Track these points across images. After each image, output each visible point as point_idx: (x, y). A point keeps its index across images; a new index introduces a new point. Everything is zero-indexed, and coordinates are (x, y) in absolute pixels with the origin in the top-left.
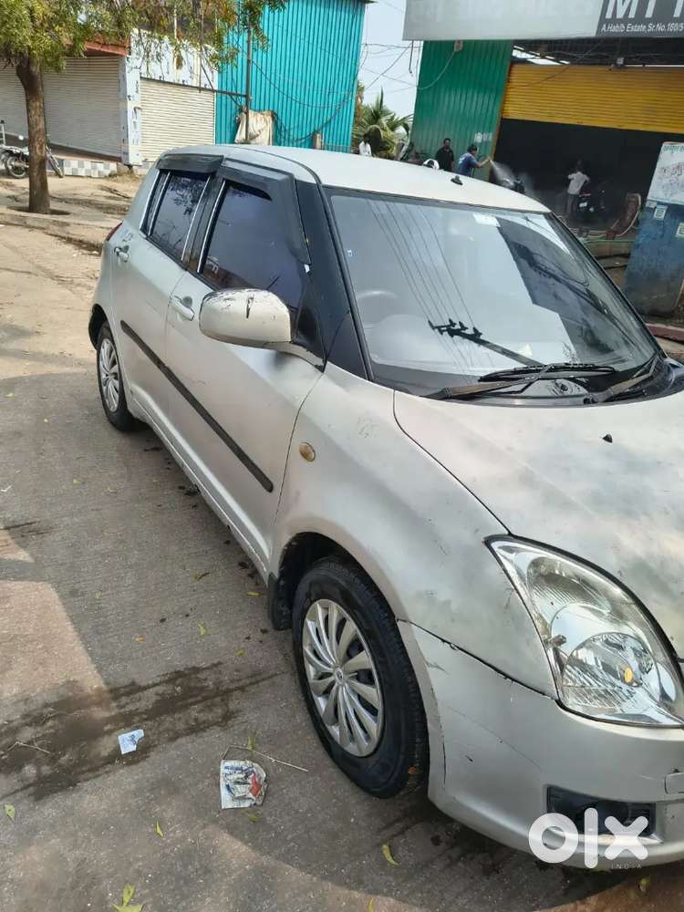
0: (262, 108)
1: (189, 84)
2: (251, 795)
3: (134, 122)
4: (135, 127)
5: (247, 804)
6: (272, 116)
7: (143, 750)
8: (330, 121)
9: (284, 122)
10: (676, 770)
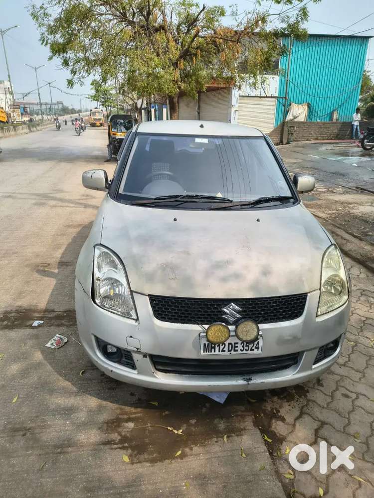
0: (302, 102)
1: (252, 95)
2: (55, 344)
3: (234, 118)
4: (234, 120)
5: (53, 347)
6: (308, 106)
7: (40, 326)
8: (343, 103)
9: (314, 108)
10: (131, 337)
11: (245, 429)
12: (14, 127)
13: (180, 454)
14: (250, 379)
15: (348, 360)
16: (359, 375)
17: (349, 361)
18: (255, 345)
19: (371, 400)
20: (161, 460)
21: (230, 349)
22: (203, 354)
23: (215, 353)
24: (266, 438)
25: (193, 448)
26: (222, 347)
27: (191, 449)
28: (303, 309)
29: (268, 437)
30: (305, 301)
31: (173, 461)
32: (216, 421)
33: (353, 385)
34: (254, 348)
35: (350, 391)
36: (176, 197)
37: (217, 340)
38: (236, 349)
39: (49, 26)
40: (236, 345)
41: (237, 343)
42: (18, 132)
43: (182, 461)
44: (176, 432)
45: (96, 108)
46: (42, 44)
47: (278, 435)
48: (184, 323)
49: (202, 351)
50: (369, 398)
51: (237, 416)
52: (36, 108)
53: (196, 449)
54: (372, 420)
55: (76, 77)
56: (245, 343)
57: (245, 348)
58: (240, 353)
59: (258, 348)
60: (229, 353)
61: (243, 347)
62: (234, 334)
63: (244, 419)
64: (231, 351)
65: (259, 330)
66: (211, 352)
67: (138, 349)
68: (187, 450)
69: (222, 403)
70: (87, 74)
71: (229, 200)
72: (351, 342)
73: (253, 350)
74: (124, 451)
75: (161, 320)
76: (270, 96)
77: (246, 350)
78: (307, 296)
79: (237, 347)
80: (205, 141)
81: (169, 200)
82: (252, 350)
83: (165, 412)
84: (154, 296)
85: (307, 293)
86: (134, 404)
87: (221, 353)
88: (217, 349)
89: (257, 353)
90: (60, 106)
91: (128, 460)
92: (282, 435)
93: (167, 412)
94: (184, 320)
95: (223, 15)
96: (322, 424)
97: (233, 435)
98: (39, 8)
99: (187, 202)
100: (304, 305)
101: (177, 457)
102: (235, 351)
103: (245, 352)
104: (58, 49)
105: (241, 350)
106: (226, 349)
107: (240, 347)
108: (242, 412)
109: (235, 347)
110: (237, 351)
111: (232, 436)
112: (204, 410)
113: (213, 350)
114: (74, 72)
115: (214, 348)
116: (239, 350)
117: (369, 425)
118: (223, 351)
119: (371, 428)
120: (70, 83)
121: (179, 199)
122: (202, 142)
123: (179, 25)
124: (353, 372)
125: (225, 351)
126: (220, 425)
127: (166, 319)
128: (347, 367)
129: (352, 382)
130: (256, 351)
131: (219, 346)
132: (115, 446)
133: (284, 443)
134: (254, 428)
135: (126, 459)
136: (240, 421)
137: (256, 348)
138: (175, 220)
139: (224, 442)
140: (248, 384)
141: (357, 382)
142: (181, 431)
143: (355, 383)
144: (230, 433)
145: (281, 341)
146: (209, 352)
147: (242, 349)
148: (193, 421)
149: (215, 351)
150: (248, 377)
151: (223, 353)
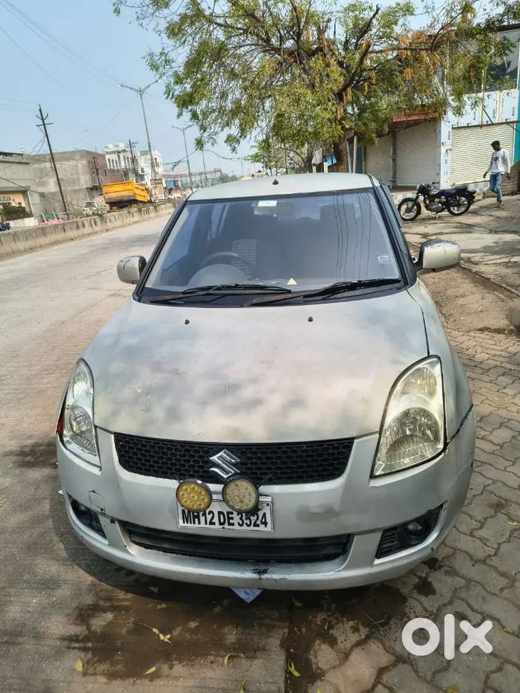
3: (446, 160)
4: (446, 163)
10: (94, 491)
11: (264, 649)
12: (155, 208)
13: (153, 673)
14: (265, 572)
15: (493, 553)
16: (504, 582)
17: (496, 554)
18: (260, 519)
19: (507, 632)
20: (123, 676)
21: (222, 521)
22: (182, 525)
23: (199, 526)
24: (292, 669)
25: (175, 667)
26: (209, 517)
27: (171, 667)
28: (345, 465)
29: (295, 669)
30: (350, 451)
31: (139, 681)
32: (226, 630)
33: (484, 598)
34: (258, 522)
35: (472, 609)
36: (209, 288)
37: (193, 506)
38: (231, 521)
39: (176, 75)
40: (230, 516)
41: (232, 513)
42: (160, 212)
43: (150, 683)
44: (162, 637)
45: (260, 172)
46: (167, 98)
47: (314, 666)
48: (157, 476)
49: (181, 521)
50: (504, 627)
51: (260, 625)
52: (187, 180)
53: (179, 669)
54: (492, 669)
55: (206, 134)
56: (244, 514)
57: (245, 521)
58: (238, 529)
59: (265, 523)
60: (221, 527)
61: (241, 519)
62: (220, 497)
63: (269, 632)
64: (223, 524)
65: (259, 495)
66: (194, 523)
67: (102, 510)
68: (165, 667)
69: (249, 602)
70: (220, 129)
71: (285, 290)
72: (513, 521)
73: (258, 526)
74: (82, 654)
75: (128, 470)
76: (504, 121)
77: (246, 524)
78: (353, 443)
79: (232, 518)
80: (273, 203)
81: (200, 293)
82: (256, 525)
83: (160, 605)
84: (120, 434)
85: (353, 438)
86: (127, 586)
87: (208, 526)
88: (202, 519)
89: (265, 531)
90: (218, 175)
91: (81, 669)
92: (320, 669)
93: (164, 605)
94: (149, 470)
95: (412, 14)
96: (396, 661)
97: (242, 655)
98: (159, 54)
99: (227, 295)
100: (347, 458)
101: (146, 676)
102: (230, 524)
103: (245, 527)
104: (185, 101)
105: (239, 523)
106: (216, 520)
107: (236, 519)
108: (272, 620)
109: (230, 518)
110: (233, 524)
111: (240, 657)
112: (217, 610)
113: (196, 520)
114: (203, 128)
115: (198, 517)
116: (236, 524)
117: (483, 676)
118: (212, 523)
119: (486, 682)
120: (200, 144)
121: (211, 291)
122: (268, 205)
123: (347, 42)
124: (495, 574)
125: (214, 524)
126: (230, 636)
127: (135, 469)
128: (487, 565)
129: (484, 593)
130: (262, 527)
131: (204, 514)
132: (76, 645)
133: (318, 683)
134: (278, 648)
135: (79, 666)
136: (262, 633)
137: (262, 523)
138: (187, 322)
139: (223, 665)
140: (260, 579)
141: (495, 594)
142: (168, 636)
143: (488, 597)
144: (238, 652)
145: (306, 515)
146: (191, 523)
147: (241, 523)
148: (193, 625)
149: (199, 523)
150: (262, 568)
151: (212, 526)
